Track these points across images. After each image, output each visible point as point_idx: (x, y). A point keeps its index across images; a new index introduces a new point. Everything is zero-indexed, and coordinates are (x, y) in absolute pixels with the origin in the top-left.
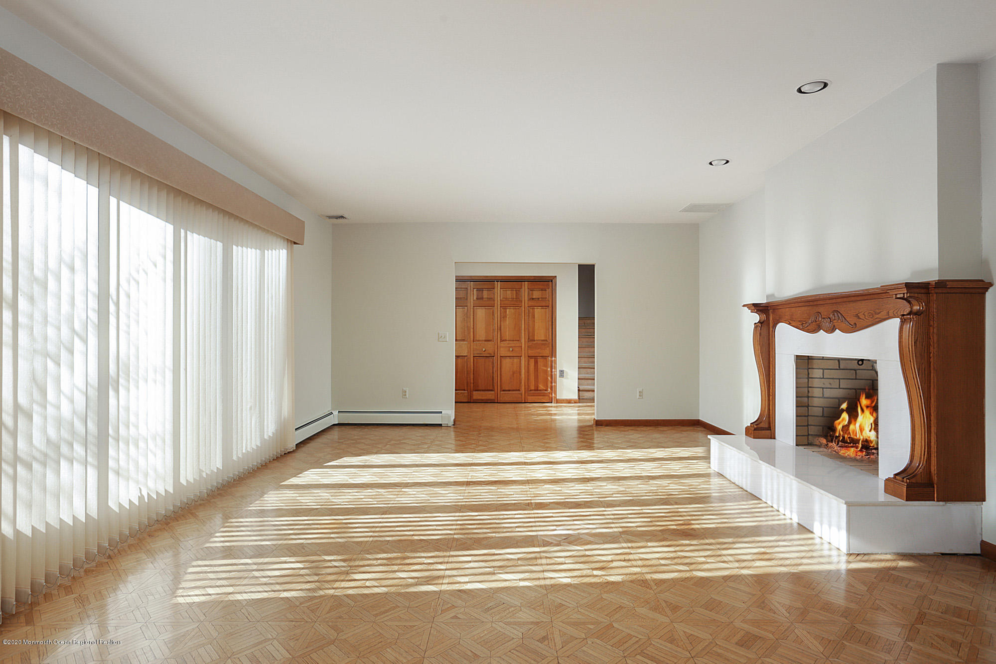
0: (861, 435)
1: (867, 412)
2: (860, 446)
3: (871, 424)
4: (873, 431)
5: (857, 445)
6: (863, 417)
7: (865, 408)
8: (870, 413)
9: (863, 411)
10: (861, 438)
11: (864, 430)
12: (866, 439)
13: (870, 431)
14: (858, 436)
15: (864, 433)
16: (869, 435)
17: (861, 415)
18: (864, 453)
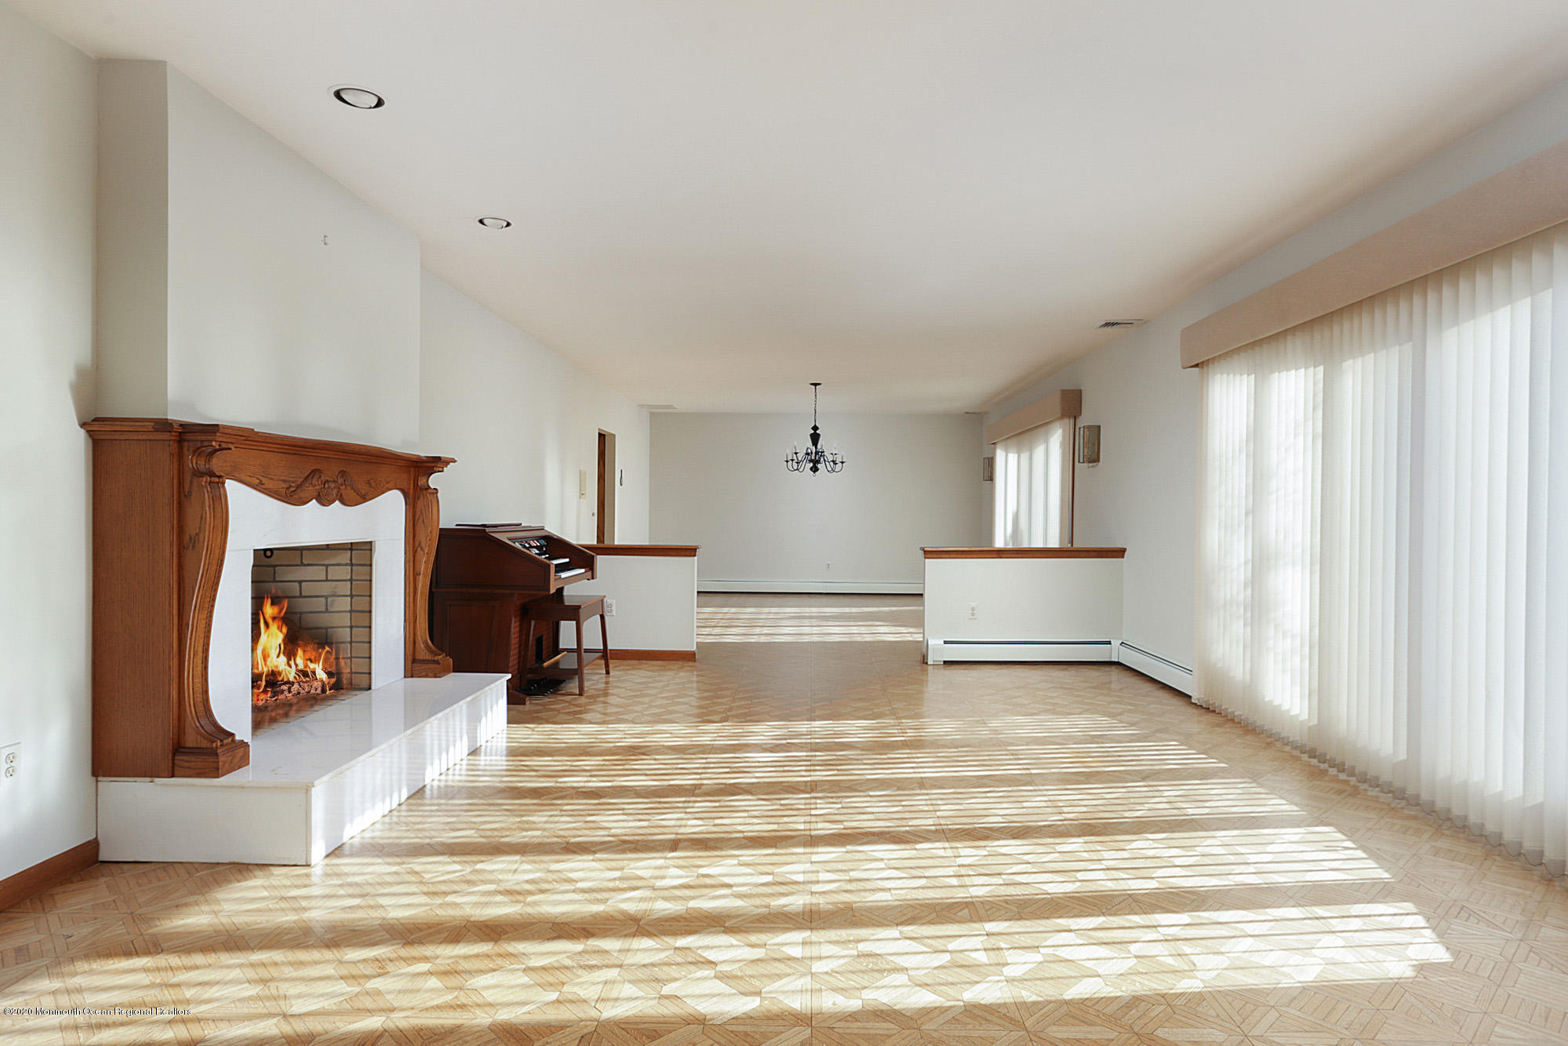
0: (265, 664)
1: (274, 627)
2: (264, 683)
3: (280, 645)
4: (282, 655)
5: (259, 682)
6: (268, 636)
7: (270, 621)
8: (278, 628)
9: (267, 625)
10: (265, 670)
11: (269, 656)
12: (272, 671)
13: (278, 656)
14: (260, 669)
15: (268, 663)
16: (276, 663)
17: (266, 632)
18: (269, 695)
